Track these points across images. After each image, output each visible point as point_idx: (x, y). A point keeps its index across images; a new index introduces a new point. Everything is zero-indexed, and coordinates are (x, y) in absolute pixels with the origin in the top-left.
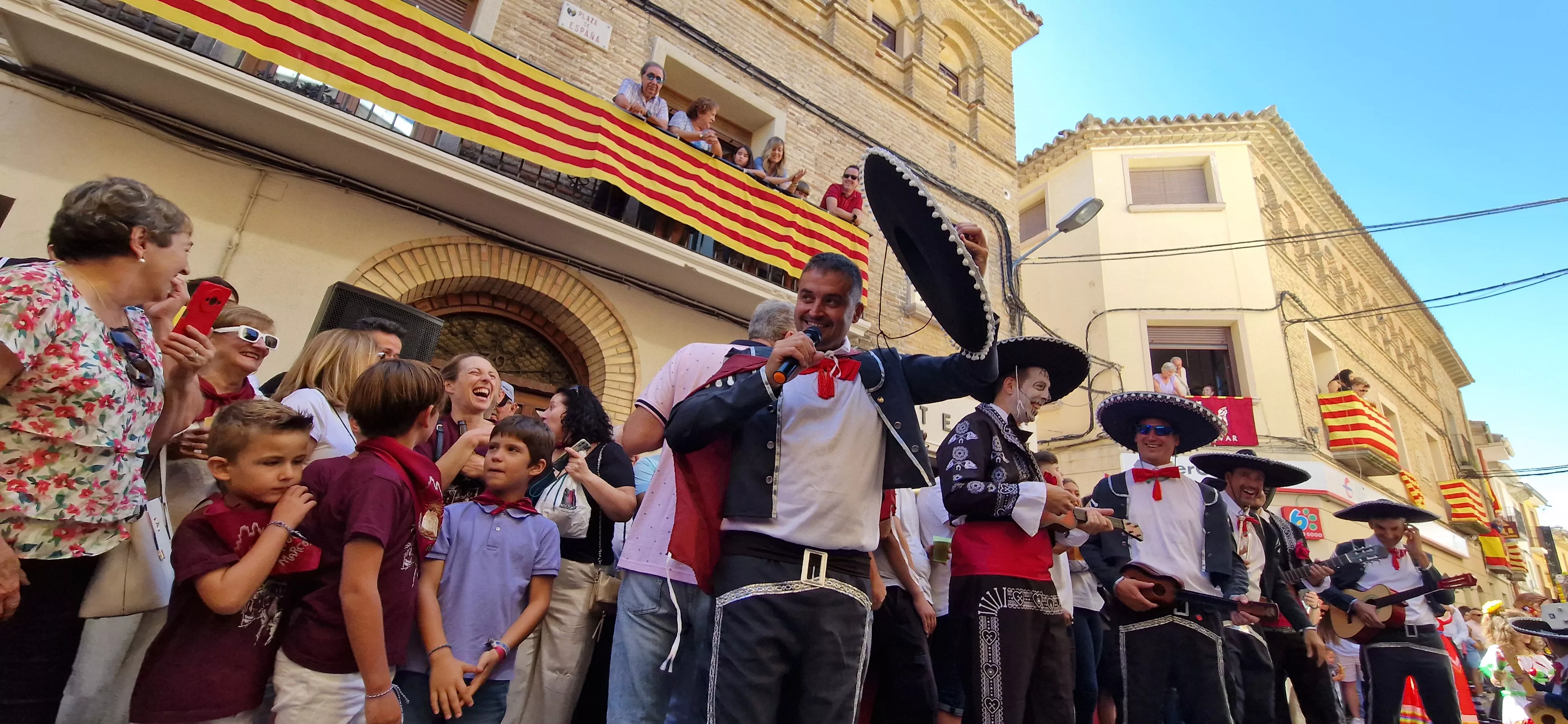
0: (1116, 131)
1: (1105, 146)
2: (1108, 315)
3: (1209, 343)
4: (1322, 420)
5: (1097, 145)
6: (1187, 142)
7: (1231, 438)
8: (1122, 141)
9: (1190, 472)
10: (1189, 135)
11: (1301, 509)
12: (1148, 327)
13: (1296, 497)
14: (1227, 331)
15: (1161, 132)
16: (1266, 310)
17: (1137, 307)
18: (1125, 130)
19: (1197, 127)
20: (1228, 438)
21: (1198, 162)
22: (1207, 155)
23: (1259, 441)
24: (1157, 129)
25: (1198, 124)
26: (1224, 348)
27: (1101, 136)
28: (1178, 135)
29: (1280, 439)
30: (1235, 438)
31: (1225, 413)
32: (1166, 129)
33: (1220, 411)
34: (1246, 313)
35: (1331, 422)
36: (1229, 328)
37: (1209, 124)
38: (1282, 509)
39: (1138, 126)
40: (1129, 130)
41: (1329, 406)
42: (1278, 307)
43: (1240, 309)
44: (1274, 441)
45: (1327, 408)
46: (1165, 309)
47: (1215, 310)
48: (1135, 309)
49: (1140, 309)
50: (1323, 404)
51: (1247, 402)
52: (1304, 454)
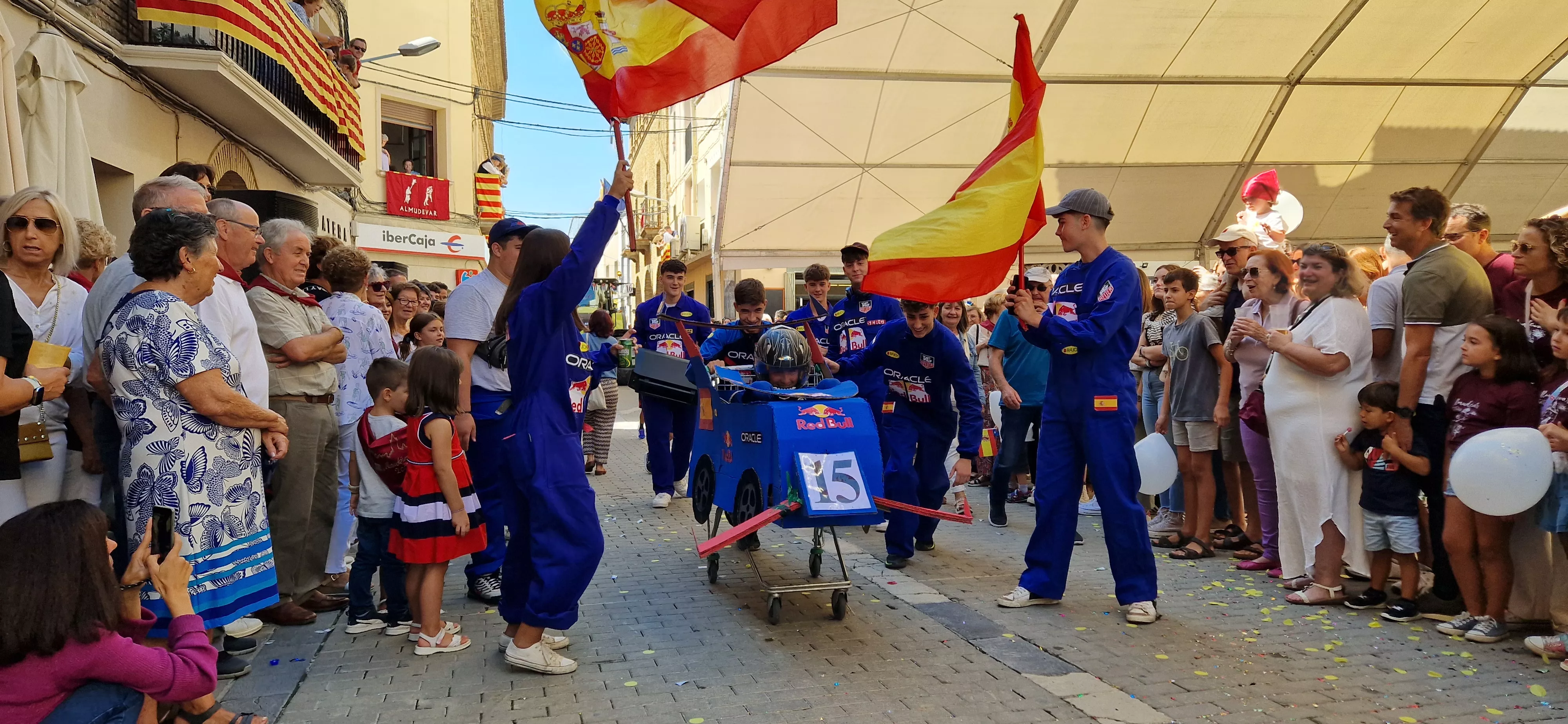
3: (419, 123)
4: (476, 195)
7: (433, 213)
9: (404, 242)
11: (468, 271)
12: (382, 99)
13: (465, 261)
14: (433, 114)
16: (467, 104)
17: (377, 81)
20: (431, 213)
23: (450, 216)
26: (429, 129)
29: (461, 215)
30: (435, 213)
31: (431, 191)
33: (428, 189)
35: (481, 197)
36: (436, 111)
38: (457, 271)
41: (481, 184)
42: (473, 103)
43: (450, 100)
44: (457, 217)
45: (480, 186)
46: (397, 87)
47: (433, 96)
48: (375, 82)
49: (379, 83)
50: (479, 182)
51: (446, 184)
52: (474, 228)
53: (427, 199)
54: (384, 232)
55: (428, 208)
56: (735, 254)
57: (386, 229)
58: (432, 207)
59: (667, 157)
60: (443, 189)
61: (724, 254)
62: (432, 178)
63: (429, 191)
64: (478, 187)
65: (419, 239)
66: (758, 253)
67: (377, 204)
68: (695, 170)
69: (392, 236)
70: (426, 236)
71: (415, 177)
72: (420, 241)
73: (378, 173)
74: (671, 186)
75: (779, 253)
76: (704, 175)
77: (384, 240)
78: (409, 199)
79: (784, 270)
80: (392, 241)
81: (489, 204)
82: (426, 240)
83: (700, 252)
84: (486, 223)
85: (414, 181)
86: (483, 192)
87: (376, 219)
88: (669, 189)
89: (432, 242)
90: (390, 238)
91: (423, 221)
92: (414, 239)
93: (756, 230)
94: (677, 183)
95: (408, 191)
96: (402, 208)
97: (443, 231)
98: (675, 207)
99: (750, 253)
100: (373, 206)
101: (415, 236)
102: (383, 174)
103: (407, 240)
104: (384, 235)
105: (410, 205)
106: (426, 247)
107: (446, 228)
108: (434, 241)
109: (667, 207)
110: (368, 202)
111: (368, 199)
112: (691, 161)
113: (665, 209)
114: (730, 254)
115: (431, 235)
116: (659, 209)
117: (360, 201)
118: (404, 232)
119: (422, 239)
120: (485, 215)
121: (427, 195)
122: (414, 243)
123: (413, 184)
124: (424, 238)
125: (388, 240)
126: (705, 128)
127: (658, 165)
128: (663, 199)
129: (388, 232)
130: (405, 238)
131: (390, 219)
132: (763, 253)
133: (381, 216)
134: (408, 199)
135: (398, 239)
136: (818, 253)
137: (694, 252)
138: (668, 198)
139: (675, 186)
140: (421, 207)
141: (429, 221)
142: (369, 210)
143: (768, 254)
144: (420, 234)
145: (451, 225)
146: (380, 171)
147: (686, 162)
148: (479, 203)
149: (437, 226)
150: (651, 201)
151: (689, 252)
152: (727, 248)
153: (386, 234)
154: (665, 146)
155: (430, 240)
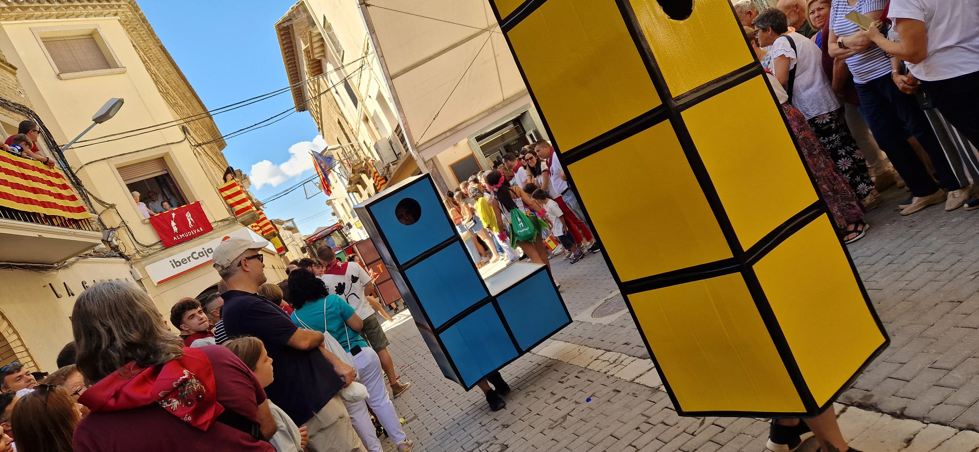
0: (19, 7)
1: (12, 20)
2: (86, 168)
3: (156, 172)
4: (225, 201)
5: (5, 20)
6: (77, 17)
7: (200, 230)
8: (26, 16)
9: (190, 261)
10: (77, 12)
12: (117, 169)
14: (161, 160)
15: (56, 9)
16: (182, 141)
17: (105, 157)
18: (28, 7)
19: (82, 6)
20: (198, 231)
21: (88, 32)
22: (93, 28)
23: (213, 226)
24: (52, 7)
25: (83, 4)
26: (165, 172)
27: (8, 13)
28: (69, 12)
29: (221, 221)
30: (202, 230)
31: (190, 215)
32: (60, 7)
33: (187, 215)
34: (171, 146)
35: (231, 201)
36: (163, 158)
37: (90, 4)
39: (38, 5)
40: (31, 7)
42: (186, 138)
43: (167, 144)
44: (219, 223)
45: (225, 194)
46: (124, 154)
47: (154, 148)
48: (104, 159)
49: (108, 158)
50: (223, 192)
51: (198, 204)
52: (235, 225)
53: (190, 223)
54: (171, 262)
55: (194, 228)
56: (428, 145)
57: (171, 259)
58: (196, 226)
59: (342, 113)
60: (197, 209)
61: (420, 149)
62: (185, 206)
63: (188, 215)
64: (224, 195)
65: (199, 253)
66: (444, 136)
67: (155, 244)
68: (366, 108)
69: (178, 262)
70: (203, 249)
71: (173, 212)
72: (201, 254)
73: (143, 222)
74: (354, 130)
75: (459, 128)
76: (373, 107)
77: (174, 267)
78: (177, 229)
79: (466, 140)
80: (180, 265)
81: (238, 203)
82: (205, 251)
83: (398, 161)
84: (243, 217)
85: (174, 215)
86: (229, 197)
87: (161, 256)
88: (354, 133)
89: (210, 251)
90: (178, 264)
91: (196, 239)
92: (195, 256)
93: (434, 119)
94: (358, 125)
95: (173, 224)
96: (175, 238)
97: (214, 238)
98: (364, 142)
99: (438, 139)
100: (152, 248)
101: (195, 253)
102: (147, 221)
103: (191, 259)
104: (172, 264)
105: (180, 232)
106: (208, 256)
107: (215, 235)
108: (211, 249)
109: (359, 145)
110: (147, 247)
111: (146, 244)
112: (359, 104)
113: (358, 148)
114: (424, 147)
115: (207, 246)
116: (355, 150)
117: (141, 249)
118: (186, 254)
119: (202, 252)
120: (238, 212)
121: (189, 220)
122: (198, 258)
123: (173, 217)
124: (203, 251)
125: (177, 266)
126: (357, 72)
127: (339, 123)
128: (353, 141)
129: (174, 260)
130: (189, 258)
131: (170, 250)
132: (448, 134)
133: (162, 252)
134: (175, 229)
135: (184, 261)
136: (486, 114)
137: (394, 163)
138: (357, 139)
139: (357, 128)
140: (189, 230)
141: (200, 237)
142: (151, 252)
143: (451, 133)
144: (198, 249)
145: (217, 232)
146: (144, 220)
147: (356, 107)
148: (232, 206)
149: (208, 237)
150: (347, 148)
151: (391, 165)
152: (420, 143)
153: (173, 262)
154: (337, 107)
155: (208, 250)
